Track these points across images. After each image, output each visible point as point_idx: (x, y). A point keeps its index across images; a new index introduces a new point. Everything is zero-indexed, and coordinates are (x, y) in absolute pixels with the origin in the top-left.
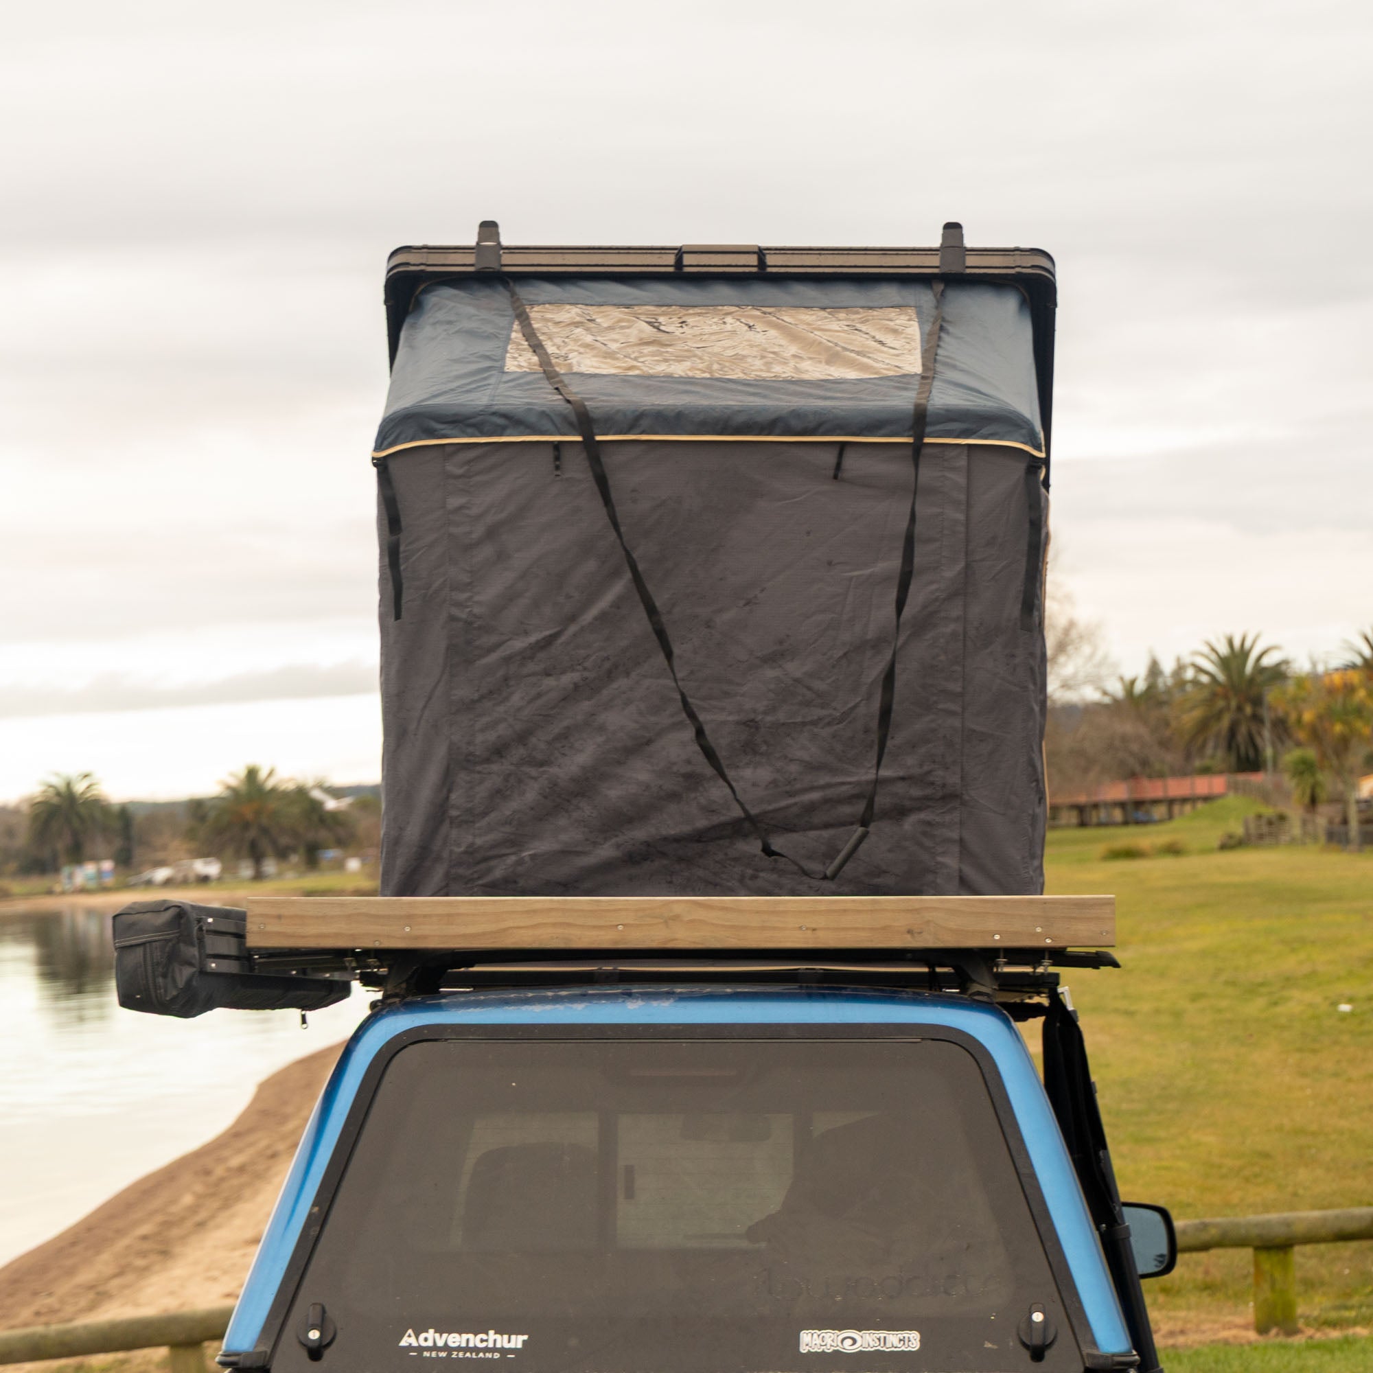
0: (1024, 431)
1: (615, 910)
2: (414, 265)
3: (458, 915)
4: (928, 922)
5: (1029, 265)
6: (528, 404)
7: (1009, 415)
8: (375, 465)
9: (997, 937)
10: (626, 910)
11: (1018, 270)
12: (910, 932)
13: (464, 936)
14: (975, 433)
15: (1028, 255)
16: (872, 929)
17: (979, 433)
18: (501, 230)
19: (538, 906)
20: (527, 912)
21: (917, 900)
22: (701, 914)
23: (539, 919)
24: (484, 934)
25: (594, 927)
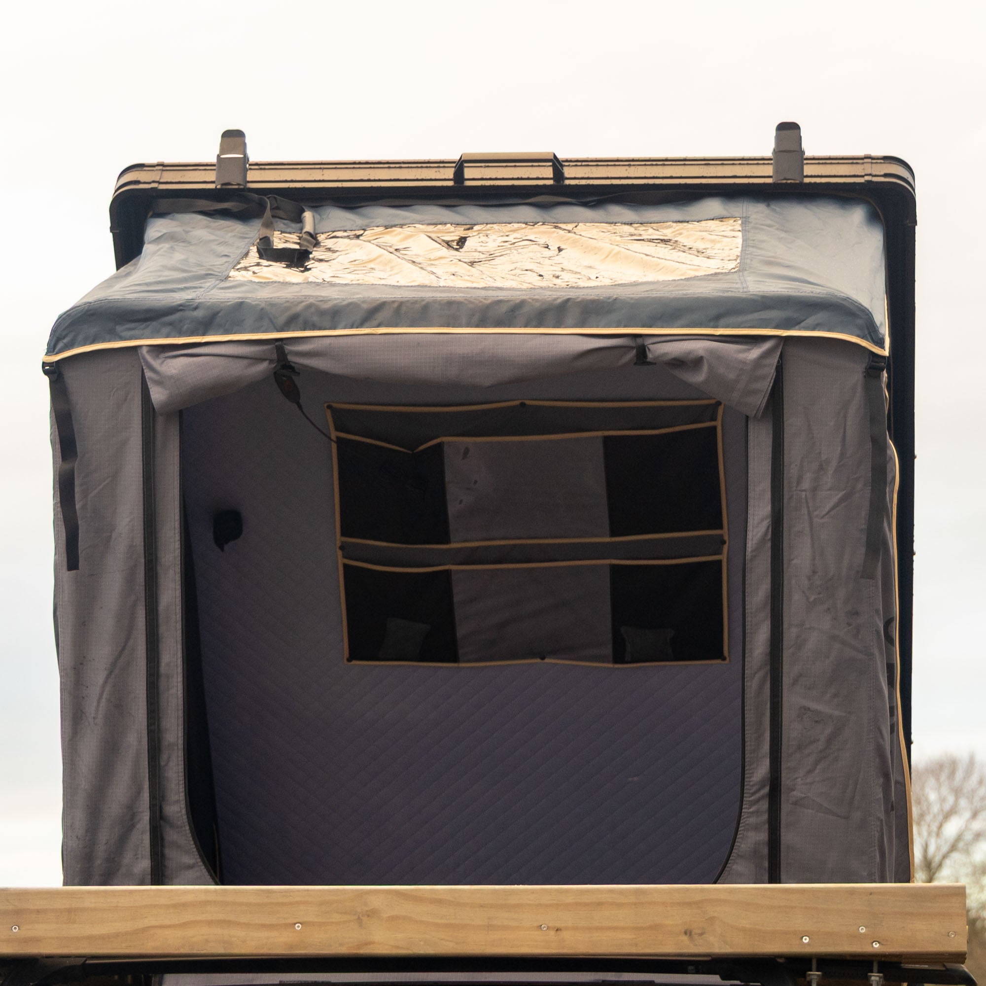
0: (860, 322)
1: (291, 904)
2: (145, 183)
3: (83, 910)
4: (712, 919)
5: (882, 173)
6: (239, 298)
7: (843, 302)
8: (46, 372)
9: (806, 940)
10: (306, 903)
11: (867, 178)
12: (688, 933)
13: (90, 938)
14: (799, 323)
15: (881, 163)
16: (637, 928)
17: (802, 324)
18: (248, 140)
19: (190, 898)
20: (175, 906)
21: (696, 889)
22: (405, 909)
23: (188, 916)
24: (117, 935)
25: (264, 926)
